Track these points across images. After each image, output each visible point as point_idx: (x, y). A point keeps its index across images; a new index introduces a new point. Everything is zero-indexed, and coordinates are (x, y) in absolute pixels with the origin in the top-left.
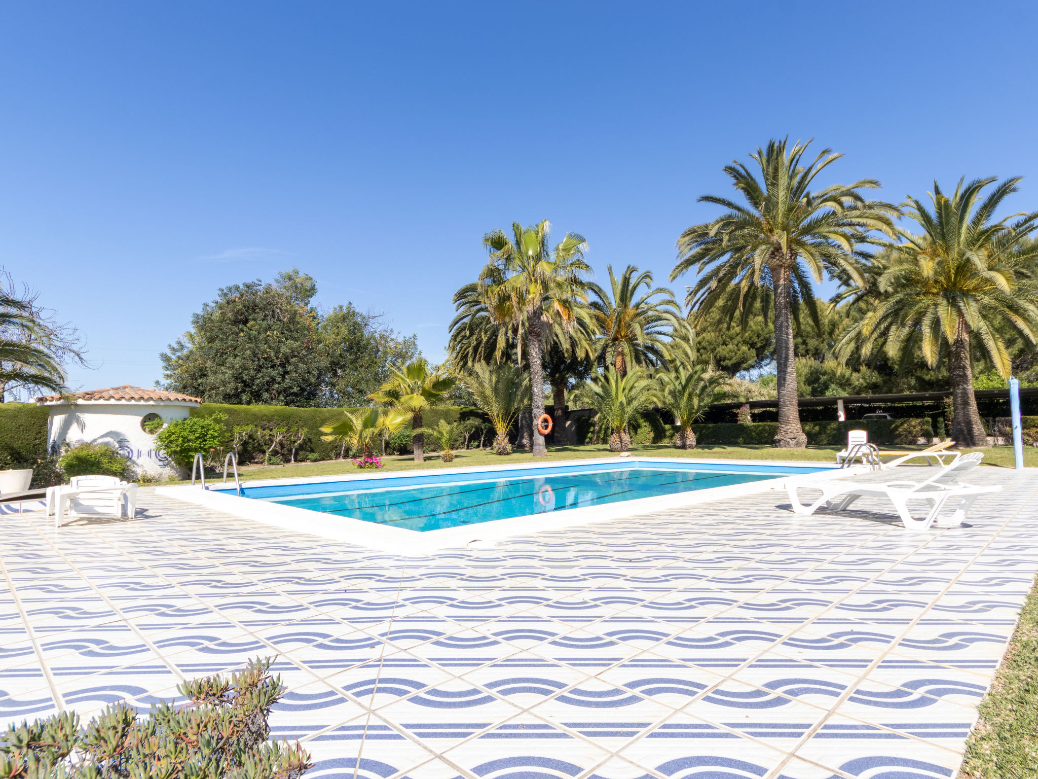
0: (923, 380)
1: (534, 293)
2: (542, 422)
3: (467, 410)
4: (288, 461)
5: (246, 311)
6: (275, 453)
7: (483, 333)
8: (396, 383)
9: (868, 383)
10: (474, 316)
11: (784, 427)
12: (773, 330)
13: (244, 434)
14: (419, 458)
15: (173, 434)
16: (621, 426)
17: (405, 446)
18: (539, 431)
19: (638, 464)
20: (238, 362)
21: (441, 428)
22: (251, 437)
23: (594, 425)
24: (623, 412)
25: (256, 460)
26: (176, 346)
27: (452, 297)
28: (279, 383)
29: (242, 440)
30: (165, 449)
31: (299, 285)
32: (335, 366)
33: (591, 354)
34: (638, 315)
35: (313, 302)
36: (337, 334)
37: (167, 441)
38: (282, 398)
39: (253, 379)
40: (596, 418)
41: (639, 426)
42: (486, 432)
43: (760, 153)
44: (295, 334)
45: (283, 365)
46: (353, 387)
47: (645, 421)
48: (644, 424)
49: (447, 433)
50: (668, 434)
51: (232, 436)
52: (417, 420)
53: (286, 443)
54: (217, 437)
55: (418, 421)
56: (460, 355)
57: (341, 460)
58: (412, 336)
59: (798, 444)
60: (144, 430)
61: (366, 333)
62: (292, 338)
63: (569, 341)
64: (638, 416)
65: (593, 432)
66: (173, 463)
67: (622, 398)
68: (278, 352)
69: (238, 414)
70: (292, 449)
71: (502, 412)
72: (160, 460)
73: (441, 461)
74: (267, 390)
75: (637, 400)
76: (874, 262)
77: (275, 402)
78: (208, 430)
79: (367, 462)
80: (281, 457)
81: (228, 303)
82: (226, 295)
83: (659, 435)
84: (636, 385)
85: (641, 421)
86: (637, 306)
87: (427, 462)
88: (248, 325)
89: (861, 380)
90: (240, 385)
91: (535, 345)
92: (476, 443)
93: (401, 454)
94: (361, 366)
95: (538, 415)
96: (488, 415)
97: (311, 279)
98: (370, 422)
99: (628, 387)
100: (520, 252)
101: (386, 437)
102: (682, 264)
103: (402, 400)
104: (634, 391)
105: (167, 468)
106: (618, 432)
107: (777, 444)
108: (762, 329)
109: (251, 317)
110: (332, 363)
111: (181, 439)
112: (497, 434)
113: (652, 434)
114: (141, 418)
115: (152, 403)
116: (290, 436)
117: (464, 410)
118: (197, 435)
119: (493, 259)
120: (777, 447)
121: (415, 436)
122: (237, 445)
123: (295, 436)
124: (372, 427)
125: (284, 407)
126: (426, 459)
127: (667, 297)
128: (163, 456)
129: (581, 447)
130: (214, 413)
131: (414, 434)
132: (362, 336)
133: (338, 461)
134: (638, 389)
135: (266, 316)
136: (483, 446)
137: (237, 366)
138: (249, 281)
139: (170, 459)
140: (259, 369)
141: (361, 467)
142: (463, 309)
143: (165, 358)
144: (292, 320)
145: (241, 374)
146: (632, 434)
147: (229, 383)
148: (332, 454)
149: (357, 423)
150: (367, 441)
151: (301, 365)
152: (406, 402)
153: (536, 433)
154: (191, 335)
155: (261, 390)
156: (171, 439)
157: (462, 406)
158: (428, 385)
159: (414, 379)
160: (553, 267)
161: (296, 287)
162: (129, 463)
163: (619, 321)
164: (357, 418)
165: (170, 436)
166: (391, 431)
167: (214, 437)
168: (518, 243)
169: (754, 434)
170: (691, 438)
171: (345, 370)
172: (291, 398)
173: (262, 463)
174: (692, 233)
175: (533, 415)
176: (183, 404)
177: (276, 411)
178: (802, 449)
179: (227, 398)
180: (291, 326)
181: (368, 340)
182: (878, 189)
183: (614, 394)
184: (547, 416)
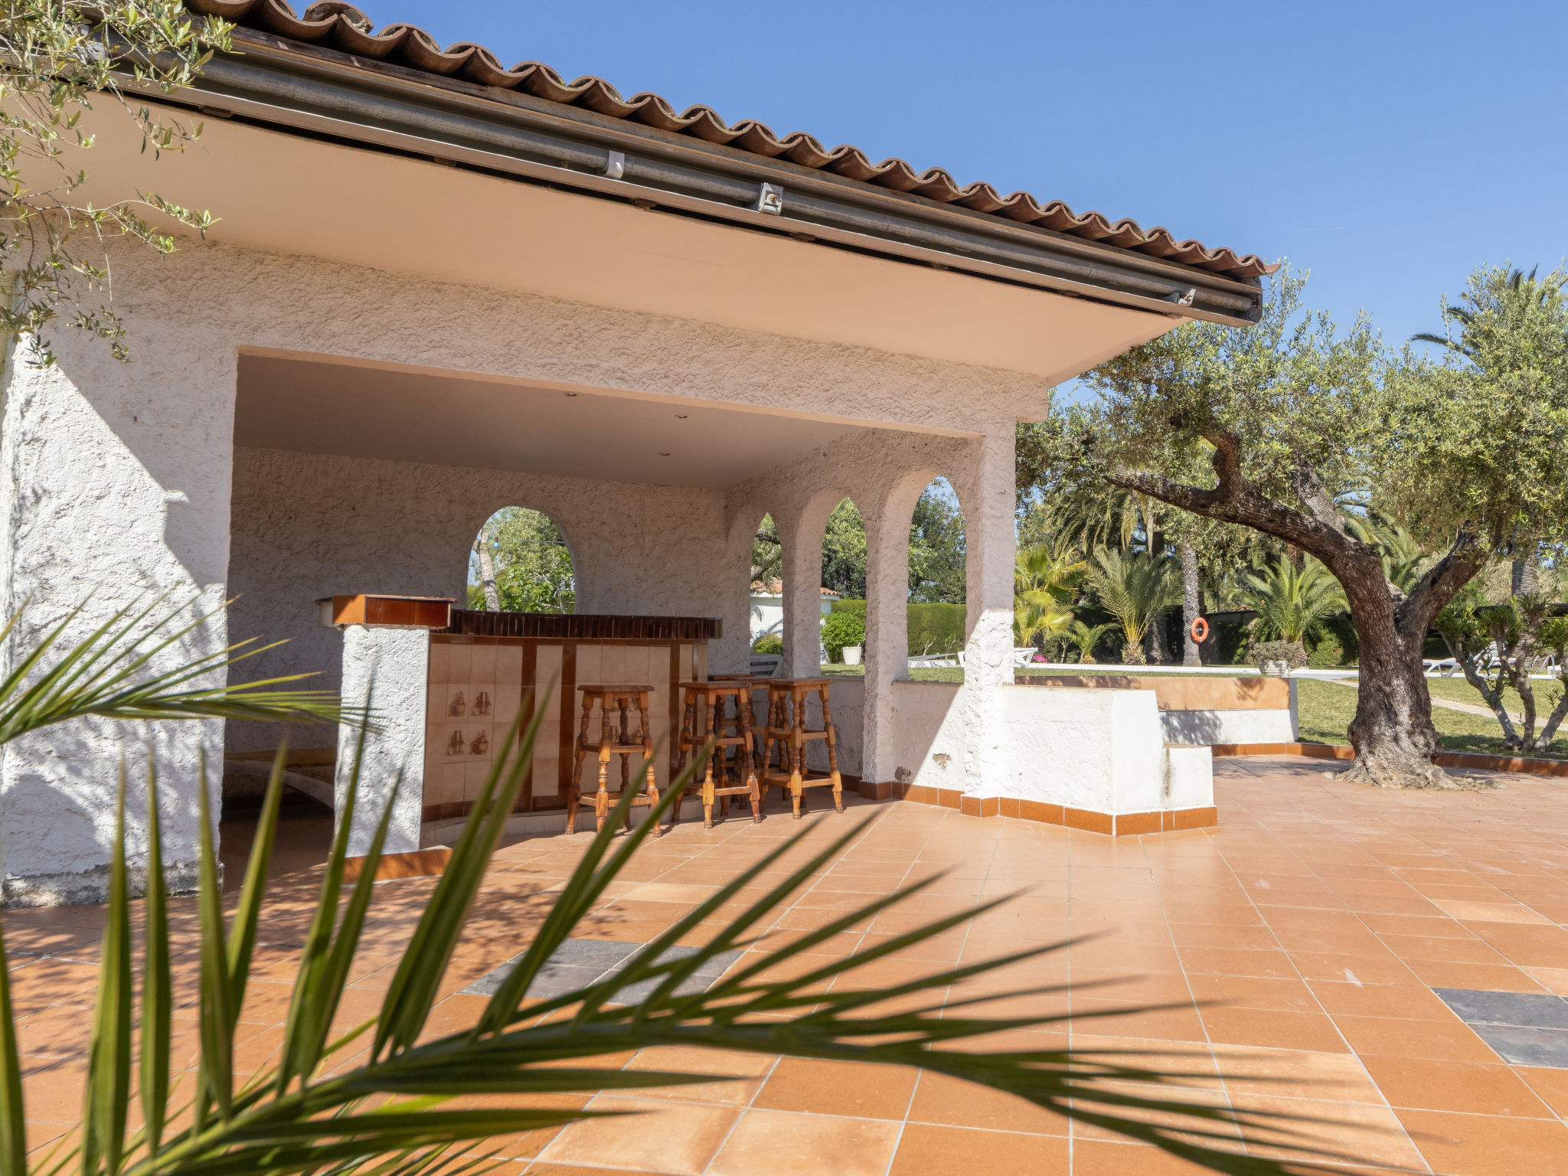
2: (1196, 627)
16: (1293, 635)
18: (1192, 638)
21: (1079, 631)
23: (1247, 635)
24: (1299, 618)
40: (1251, 625)
41: (1320, 639)
47: (1330, 632)
48: (1329, 636)
49: (1089, 637)
64: (1319, 625)
65: (1245, 647)
67: (1297, 599)
71: (1135, 613)
75: (1319, 602)
83: (1351, 653)
84: (1317, 582)
85: (1324, 632)
95: (1191, 618)
96: (1119, 618)
99: (1307, 585)
104: (1315, 590)
112: (1127, 642)
113: (1341, 651)
134: (1321, 588)
146: (1310, 650)
153: (1188, 640)
158: (1055, 579)
175: (1185, 618)
183: (1286, 593)
184: (1201, 620)
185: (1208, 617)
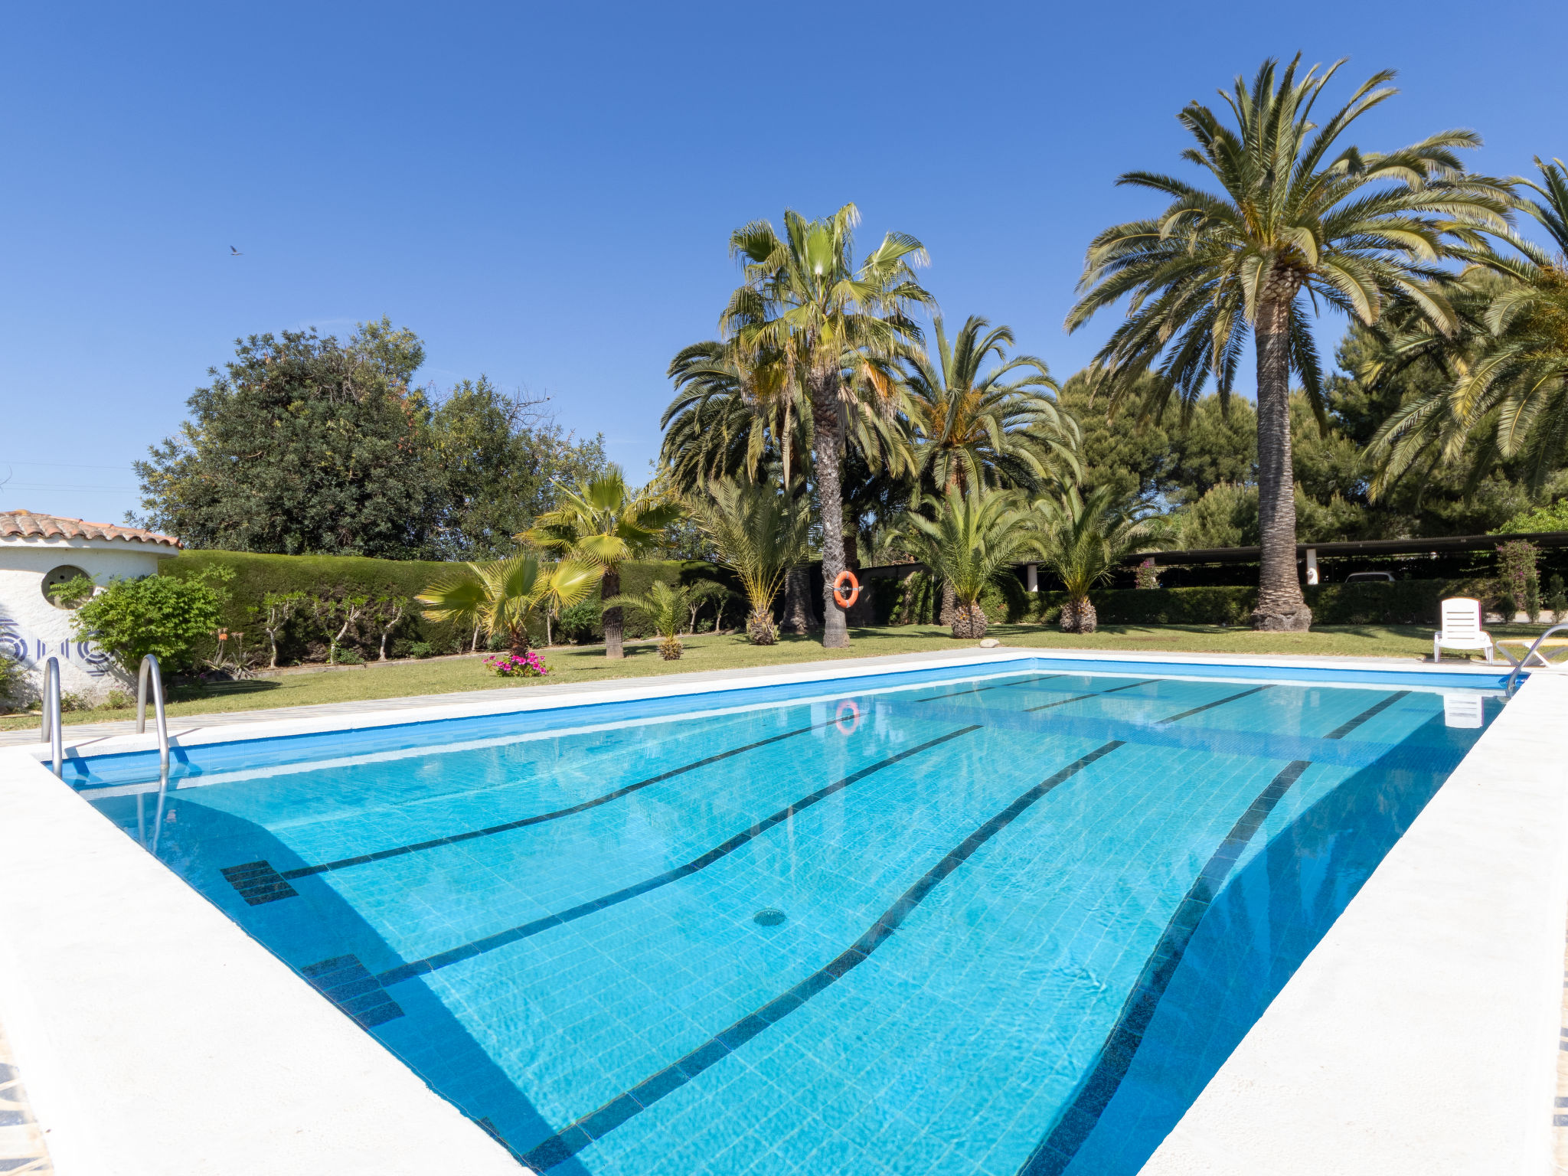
0: (1438, 517)
1: (829, 341)
2: (842, 586)
3: (693, 566)
4: (375, 657)
5: (287, 382)
6: (348, 643)
7: (724, 428)
8: (569, 513)
9: (1342, 523)
10: (707, 397)
11: (1271, 594)
12: (1167, 442)
13: (285, 609)
14: (615, 652)
15: (112, 607)
16: (972, 593)
17: (588, 629)
18: (836, 602)
19: (1037, 664)
20: (270, 475)
21: (656, 598)
22: (299, 613)
23: (903, 592)
24: (979, 568)
25: (312, 657)
26: (163, 449)
27: (668, 365)
28: (353, 516)
29: (282, 620)
30: (96, 639)
31: (391, 346)
32: (460, 488)
33: (912, 467)
34: (988, 401)
35: (419, 379)
36: (460, 431)
37: (102, 624)
38: (359, 542)
39: (303, 506)
40: (908, 581)
42: (726, 604)
43: (1239, 90)
44: (382, 428)
45: (359, 483)
46: (493, 527)
49: (669, 605)
50: (1033, 606)
51: (262, 611)
52: (610, 584)
53: (370, 625)
54: (212, 614)
55: (613, 583)
56: (682, 468)
57: (473, 654)
58: (594, 438)
59: (1297, 624)
60: (51, 600)
61: (514, 432)
62: (375, 433)
63: (877, 443)
65: (902, 604)
66: (119, 665)
67: (977, 542)
68: (348, 457)
69: (274, 571)
70: (380, 637)
71: (760, 568)
72: (90, 662)
73: (657, 656)
74: (332, 529)
75: (999, 549)
76: (1460, 287)
77: (347, 549)
78: (193, 600)
79: (516, 664)
80: (360, 651)
81: (252, 366)
82: (245, 350)
83: (1017, 608)
84: (998, 521)
86: (983, 387)
87: (630, 658)
88: (291, 408)
89: (1330, 519)
90: (279, 519)
91: (827, 443)
92: (709, 624)
93: (579, 643)
94: (506, 489)
95: (834, 572)
96: (736, 573)
97: (412, 336)
98: (522, 583)
99: (987, 523)
100: (799, 267)
101: (555, 612)
102: (1089, 300)
103: (582, 544)
104: (996, 530)
105: (106, 677)
106: (968, 604)
107: (1259, 624)
108: (1150, 442)
109: (295, 394)
110: (454, 483)
111: (129, 618)
112: (750, 607)
114: (43, 576)
115: (63, 544)
116: (376, 611)
117: (687, 566)
118: (167, 610)
119: (751, 277)
120: (1258, 629)
121: (608, 612)
122: (272, 631)
123: (386, 611)
124: (524, 594)
125: (363, 559)
126: (630, 651)
127: (1035, 371)
128: (96, 653)
129: (889, 630)
130: (207, 566)
131: (606, 608)
132: (506, 434)
133: (467, 656)
134: (1005, 527)
135: (324, 392)
136: (720, 628)
137: (271, 484)
138: (294, 330)
139: (113, 658)
140: (315, 488)
141: (504, 674)
142: (685, 386)
143: (144, 470)
144: (376, 403)
145: (280, 498)
147: (259, 514)
148: (457, 644)
149: (493, 585)
150: (514, 621)
151: (391, 482)
152: (589, 547)
153: (830, 605)
154: (189, 428)
155: (319, 527)
156: (109, 617)
157: (684, 561)
158: (629, 516)
159: (603, 506)
160: (864, 292)
161: (387, 350)
162: (18, 668)
163: (956, 411)
164: (494, 577)
165: (105, 612)
166: (564, 601)
167: (207, 615)
168: (796, 249)
169: (1186, 606)
170: (1089, 613)
171: (478, 496)
172: (375, 542)
173: (324, 661)
174: (1114, 238)
175: (824, 573)
176: (150, 548)
177: (347, 565)
178: (1304, 633)
179: (258, 542)
180: (374, 413)
181: (518, 440)
182: (1477, 149)
183: (961, 536)
184: (848, 574)
185: (860, 573)
